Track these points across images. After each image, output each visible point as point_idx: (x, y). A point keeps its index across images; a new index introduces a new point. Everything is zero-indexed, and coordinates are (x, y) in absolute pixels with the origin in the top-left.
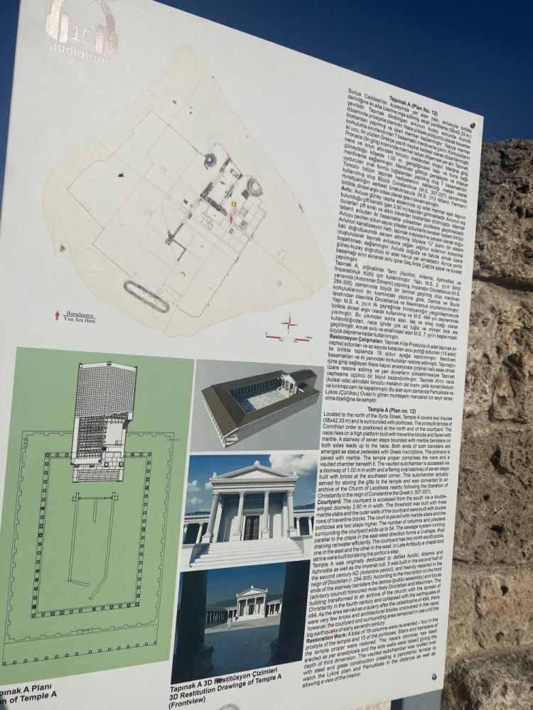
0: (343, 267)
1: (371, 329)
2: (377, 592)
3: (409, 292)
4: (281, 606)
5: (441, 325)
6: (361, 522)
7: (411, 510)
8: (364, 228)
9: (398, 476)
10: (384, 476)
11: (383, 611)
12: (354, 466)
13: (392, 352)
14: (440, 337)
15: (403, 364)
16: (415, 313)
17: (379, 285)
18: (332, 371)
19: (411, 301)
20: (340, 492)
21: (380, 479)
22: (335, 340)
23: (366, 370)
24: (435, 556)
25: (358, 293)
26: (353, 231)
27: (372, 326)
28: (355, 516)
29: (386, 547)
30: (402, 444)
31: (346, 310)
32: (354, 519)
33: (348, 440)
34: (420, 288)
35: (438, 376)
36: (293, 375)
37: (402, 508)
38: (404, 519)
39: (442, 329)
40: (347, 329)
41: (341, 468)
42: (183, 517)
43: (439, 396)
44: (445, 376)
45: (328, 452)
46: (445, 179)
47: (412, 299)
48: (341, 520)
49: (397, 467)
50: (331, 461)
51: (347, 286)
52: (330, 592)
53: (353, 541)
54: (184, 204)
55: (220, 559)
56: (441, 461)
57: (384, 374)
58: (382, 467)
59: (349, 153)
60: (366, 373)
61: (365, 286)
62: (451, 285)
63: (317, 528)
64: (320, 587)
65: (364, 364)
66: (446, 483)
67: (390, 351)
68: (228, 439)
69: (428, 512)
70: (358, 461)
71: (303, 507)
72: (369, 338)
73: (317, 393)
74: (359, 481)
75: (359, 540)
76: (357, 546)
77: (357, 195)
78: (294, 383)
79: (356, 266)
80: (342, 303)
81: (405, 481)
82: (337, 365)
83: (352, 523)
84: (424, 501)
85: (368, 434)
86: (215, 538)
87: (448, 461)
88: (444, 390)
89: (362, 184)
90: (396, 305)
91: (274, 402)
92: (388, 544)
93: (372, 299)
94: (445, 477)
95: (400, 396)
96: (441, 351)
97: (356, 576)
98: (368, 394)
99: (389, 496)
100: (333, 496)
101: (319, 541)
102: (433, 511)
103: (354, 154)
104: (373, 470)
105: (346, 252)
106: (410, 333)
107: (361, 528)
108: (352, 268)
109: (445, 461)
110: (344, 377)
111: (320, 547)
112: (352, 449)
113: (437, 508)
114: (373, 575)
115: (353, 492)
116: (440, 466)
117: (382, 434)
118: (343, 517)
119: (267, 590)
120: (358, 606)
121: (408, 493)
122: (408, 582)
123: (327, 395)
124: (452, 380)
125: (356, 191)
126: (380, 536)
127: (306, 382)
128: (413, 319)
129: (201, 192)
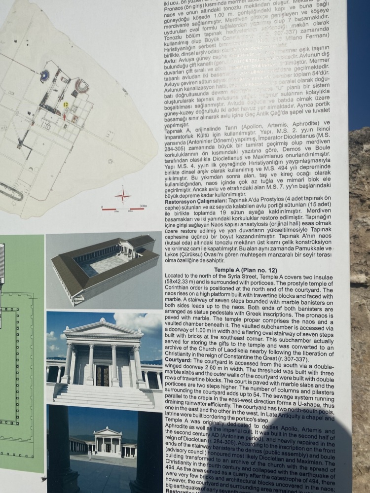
0: (173, 135)
1: (210, 189)
2: (245, 459)
3: (256, 145)
4: (136, 450)
5: (304, 174)
6: (217, 383)
7: (281, 378)
8: (193, 92)
9: (259, 339)
10: (242, 338)
11: (254, 482)
12: (203, 327)
13: (240, 210)
14: (304, 186)
15: (255, 222)
16: (266, 166)
17: (216, 145)
18: (170, 235)
19: (259, 154)
20: (189, 351)
21: (237, 342)
22: (171, 205)
23: (207, 231)
24: (323, 434)
25: (192, 157)
26: (181, 99)
27: (212, 186)
28: (208, 377)
29: (251, 413)
30: (261, 305)
31: (180, 175)
32: (208, 380)
33: (194, 300)
34: (269, 138)
35: (306, 230)
36: (130, 241)
37: (269, 374)
38: (273, 386)
39: (306, 178)
40: (183, 193)
41: (187, 327)
42: (45, 360)
43: (310, 252)
44: (316, 230)
45: (173, 312)
46: (293, 14)
47: (260, 151)
48: (193, 379)
49: (256, 330)
50: (176, 321)
51: (180, 152)
52: (187, 448)
53: (210, 401)
54: (28, 115)
55: (77, 398)
56: (321, 326)
57: (230, 234)
58: (237, 329)
59: (170, 27)
60: (209, 234)
61: (200, 148)
62: (315, 127)
63: (167, 384)
64: (175, 441)
65: (206, 225)
66: (331, 351)
67: (236, 209)
68: (76, 299)
69: (306, 382)
70: (208, 322)
71: (150, 363)
72: (209, 199)
73: (156, 257)
74: (211, 342)
75: (216, 402)
76: (214, 408)
77: (181, 63)
78: (132, 248)
79: (188, 130)
80: (176, 169)
81: (269, 346)
82: (175, 228)
83: (206, 383)
84: (300, 369)
85: (217, 295)
86: (72, 381)
87: (332, 326)
88: (317, 246)
89: (187, 51)
90: (240, 161)
91: (114, 266)
92: (253, 410)
93: (209, 160)
94: (329, 345)
95: (254, 255)
96: (307, 202)
97: (217, 438)
98: (212, 255)
99: (249, 360)
100: (182, 354)
101: (170, 396)
102: (314, 383)
103: (175, 26)
104: (227, 331)
105: (174, 120)
106: (261, 188)
107: (217, 390)
108: (184, 133)
109: (326, 326)
110: (185, 240)
111: (172, 402)
112: (199, 309)
113: (319, 379)
114: (237, 441)
115: (204, 352)
116: (319, 332)
117: (233, 295)
118: (195, 376)
119: (121, 434)
120: (222, 470)
121: (274, 359)
122: (285, 457)
123: (167, 258)
124: (328, 233)
125: (180, 60)
126: (243, 401)
127: (144, 247)
128: (263, 172)
129: (40, 102)
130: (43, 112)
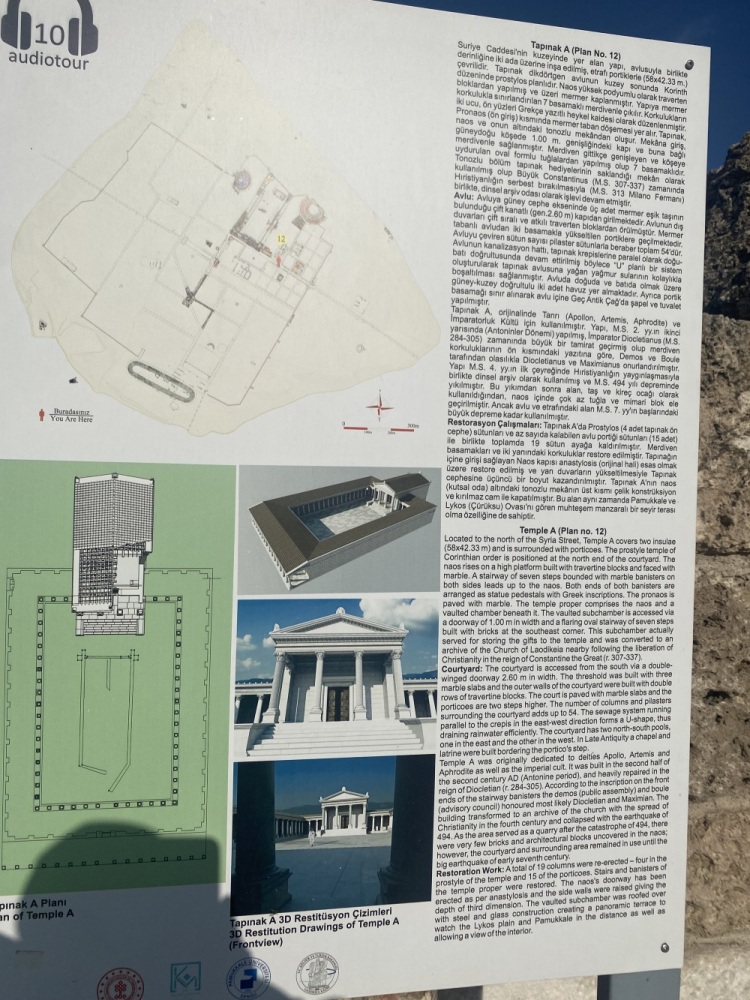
0: (464, 315)
1: (518, 407)
2: (553, 808)
3: (584, 345)
4: (391, 819)
5: (647, 394)
6: (518, 701)
7: (607, 685)
8: (498, 252)
9: (579, 632)
10: (555, 632)
11: (565, 839)
12: (501, 617)
13: (559, 440)
14: (645, 412)
15: (580, 459)
16: (597, 378)
17: (529, 339)
18: (455, 474)
19: (588, 359)
20: (478, 654)
21: (548, 637)
22: (457, 427)
23: (513, 470)
24: (656, 758)
25: (492, 354)
26: (478, 260)
27: (521, 402)
28: (506, 691)
29: (565, 740)
30: (583, 582)
31: (473, 381)
32: (506, 696)
33: (488, 577)
34: (603, 338)
35: (645, 474)
36: (390, 483)
37: (590, 681)
38: (596, 698)
39: (648, 401)
40: (477, 410)
41: (477, 618)
42: (233, 685)
43: (649, 506)
44: (658, 475)
45: (456, 595)
46: (640, 160)
47: (590, 355)
48: (483, 697)
49: (576, 618)
50: (460, 609)
51: (474, 344)
52: (471, 804)
53: (507, 729)
54: (207, 246)
55: (291, 746)
56: (659, 609)
57: (545, 476)
58: (550, 618)
59: (465, 140)
60: (514, 475)
61: (505, 341)
62: (662, 329)
63: (444, 708)
64: (453, 795)
65: (509, 461)
66: (670, 644)
67: (554, 440)
68: (294, 577)
69: (637, 689)
70: (507, 609)
71: (418, 676)
72: (516, 420)
73: (431, 508)
74: (511, 640)
75: (516, 728)
76: (512, 738)
77: (481, 203)
78: (392, 494)
79: (487, 311)
80: (466, 370)
81: (592, 641)
82: (463, 464)
83: (502, 702)
84: (630, 671)
85: (522, 568)
86: (282, 717)
87: (672, 608)
88: (658, 497)
89: (490, 185)
90: (561, 367)
91: (361, 522)
92: (568, 736)
93: (518, 360)
94: (668, 635)
95: (576, 509)
96: (648, 434)
97: (515, 783)
98: (518, 507)
99: (564, 663)
100: (467, 660)
101: (447, 726)
102: (648, 688)
103: (473, 141)
104: (535, 622)
105: (467, 292)
106: (589, 410)
107: (518, 710)
108: (481, 315)
109: (666, 609)
110: (477, 483)
111: (450, 736)
112: (496, 590)
113: (653, 683)
114: (544, 782)
115: (502, 655)
116: (656, 618)
117: (546, 568)
118: (486, 692)
119: (367, 795)
120: (521, 828)
121: (598, 659)
122: (607, 797)
123: (448, 511)
124: (673, 479)
125: (480, 197)
126: (554, 723)
127: (413, 493)
128: (593, 386)
129: (231, 228)
130: (237, 245)
